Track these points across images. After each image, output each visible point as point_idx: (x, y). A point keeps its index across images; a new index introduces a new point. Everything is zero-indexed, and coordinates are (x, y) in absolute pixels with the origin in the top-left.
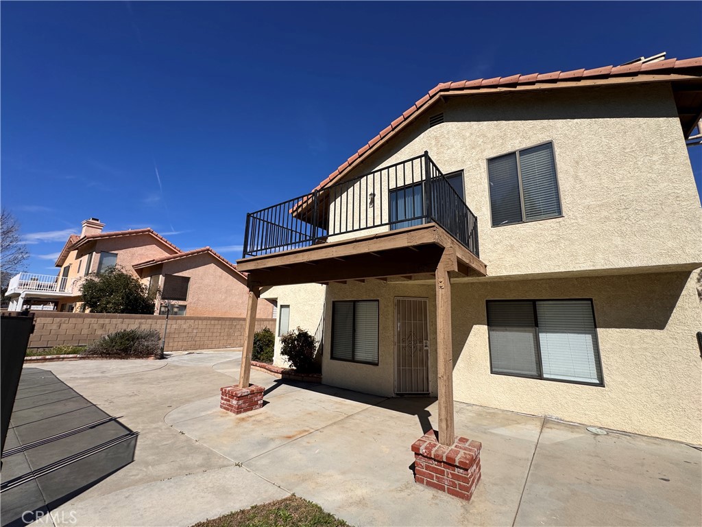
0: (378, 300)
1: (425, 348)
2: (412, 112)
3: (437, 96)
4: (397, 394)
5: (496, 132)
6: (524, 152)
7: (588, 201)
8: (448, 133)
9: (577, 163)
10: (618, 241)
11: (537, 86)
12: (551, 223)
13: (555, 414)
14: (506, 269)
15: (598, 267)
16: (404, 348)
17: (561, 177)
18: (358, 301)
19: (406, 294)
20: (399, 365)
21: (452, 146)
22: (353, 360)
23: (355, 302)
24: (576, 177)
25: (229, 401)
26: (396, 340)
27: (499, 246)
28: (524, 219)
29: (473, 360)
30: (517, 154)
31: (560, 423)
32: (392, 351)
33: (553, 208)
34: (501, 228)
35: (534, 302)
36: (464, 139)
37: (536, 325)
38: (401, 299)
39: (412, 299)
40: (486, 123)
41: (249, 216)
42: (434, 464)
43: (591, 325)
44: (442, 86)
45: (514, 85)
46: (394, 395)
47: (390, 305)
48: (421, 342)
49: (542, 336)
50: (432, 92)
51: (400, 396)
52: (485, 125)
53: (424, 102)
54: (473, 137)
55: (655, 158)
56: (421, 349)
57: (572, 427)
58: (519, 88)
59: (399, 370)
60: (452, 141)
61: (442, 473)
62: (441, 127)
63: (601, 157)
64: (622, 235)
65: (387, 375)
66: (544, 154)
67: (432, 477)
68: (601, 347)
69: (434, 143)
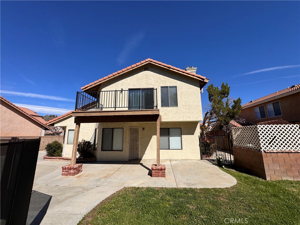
0: (123, 128)
1: (138, 144)
2: (139, 64)
3: (148, 62)
4: (129, 160)
5: (163, 79)
6: (170, 87)
7: (183, 104)
8: (150, 75)
9: (182, 93)
10: (188, 114)
11: (175, 71)
12: (175, 108)
13: (172, 158)
14: (164, 119)
15: (184, 120)
16: (132, 144)
17: (178, 96)
18: (114, 128)
19: (133, 126)
20: (130, 150)
21: (151, 80)
22: (112, 150)
23: (113, 129)
24: (181, 97)
25: (68, 171)
26: (129, 142)
27: (163, 113)
28: (169, 106)
29: (152, 146)
30: (169, 87)
31: (173, 160)
32: (128, 145)
33: (176, 104)
34: (164, 108)
35: (169, 128)
36: (155, 78)
37: (169, 135)
38: (131, 127)
39: (134, 128)
40: (161, 75)
41: (78, 93)
42: (157, 171)
43: (181, 135)
44: (149, 59)
45: (170, 68)
46: (128, 160)
47: (127, 129)
48: (137, 142)
49: (170, 138)
50: (146, 60)
51: (130, 160)
52: (161, 76)
53: (144, 62)
54: (157, 79)
55: (196, 96)
56: (137, 144)
57: (176, 160)
58: (171, 69)
59: (130, 152)
60: (151, 78)
61: (159, 172)
62: (148, 72)
63: (186, 93)
64: (189, 113)
65: (126, 154)
66: (175, 89)
67: (156, 174)
68: (182, 140)
69: (145, 77)
